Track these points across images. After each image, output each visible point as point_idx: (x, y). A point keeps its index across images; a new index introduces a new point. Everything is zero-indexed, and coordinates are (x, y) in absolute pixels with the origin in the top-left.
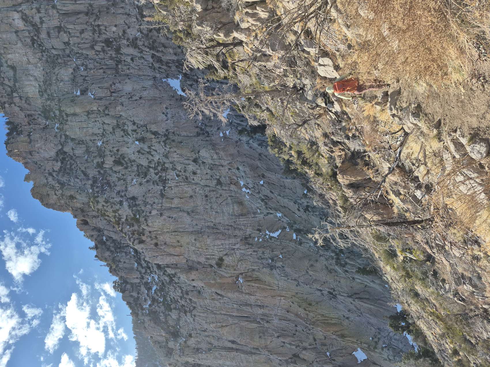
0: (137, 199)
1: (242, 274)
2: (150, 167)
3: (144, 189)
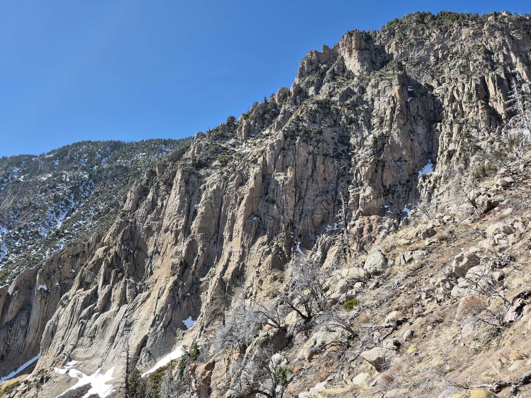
0: (321, 135)
1: (261, 219)
2: (349, 146)
3: (330, 141)
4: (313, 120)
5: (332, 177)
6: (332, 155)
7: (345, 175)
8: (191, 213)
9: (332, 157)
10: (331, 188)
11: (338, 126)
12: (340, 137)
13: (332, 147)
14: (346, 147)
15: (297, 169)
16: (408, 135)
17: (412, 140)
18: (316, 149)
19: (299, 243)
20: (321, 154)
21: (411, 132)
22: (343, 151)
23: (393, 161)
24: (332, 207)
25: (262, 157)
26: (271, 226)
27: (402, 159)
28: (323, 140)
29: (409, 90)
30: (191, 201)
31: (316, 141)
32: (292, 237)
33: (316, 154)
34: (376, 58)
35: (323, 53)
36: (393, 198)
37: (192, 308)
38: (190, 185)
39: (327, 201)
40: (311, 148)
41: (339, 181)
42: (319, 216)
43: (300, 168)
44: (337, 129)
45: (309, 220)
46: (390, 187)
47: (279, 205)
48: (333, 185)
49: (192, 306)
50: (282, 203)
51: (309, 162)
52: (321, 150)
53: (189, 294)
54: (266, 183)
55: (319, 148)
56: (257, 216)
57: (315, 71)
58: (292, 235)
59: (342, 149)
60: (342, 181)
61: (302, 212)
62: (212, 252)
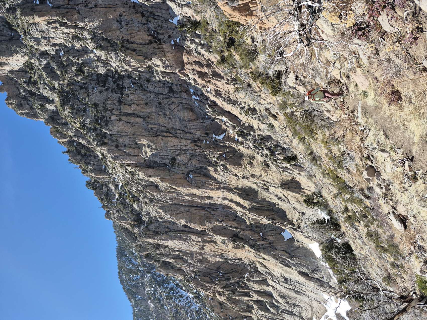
0: (98, 106)
1: (192, 171)
2: (109, 76)
3: (103, 96)
4: (82, 112)
5: (144, 97)
6: (120, 95)
7: (141, 84)
8: (186, 229)
9: (122, 95)
10: (155, 99)
11: (86, 85)
12: (98, 84)
13: (111, 94)
14: (110, 79)
15: (138, 134)
16: (91, 10)
17: (96, 6)
18: (114, 112)
19: (214, 136)
20: (119, 107)
21: (87, 6)
22: (114, 82)
23: (121, 30)
24: (176, 99)
25: (127, 167)
26: (198, 162)
27: (118, 19)
28: (104, 103)
29: (38, 3)
30: (174, 230)
31: (106, 112)
32: (208, 142)
33: (120, 113)
34: (6, 36)
35: (7, 91)
36: (163, 34)
37: (274, 232)
38: (158, 230)
39: (169, 105)
40: (114, 118)
41: (148, 90)
42: (186, 113)
43: (137, 130)
44: (90, 87)
45: (190, 124)
46: (150, 35)
47: (177, 154)
48: (152, 97)
49: (271, 232)
50: (175, 150)
51: (129, 121)
52: (115, 107)
53: (261, 234)
54: (155, 165)
55: (113, 109)
56: (188, 174)
57: (28, 102)
58: (206, 142)
59: (112, 84)
60: (148, 87)
61: (183, 130)
62: (223, 213)
